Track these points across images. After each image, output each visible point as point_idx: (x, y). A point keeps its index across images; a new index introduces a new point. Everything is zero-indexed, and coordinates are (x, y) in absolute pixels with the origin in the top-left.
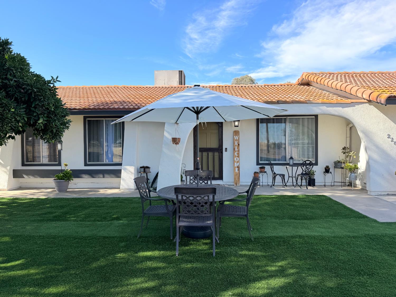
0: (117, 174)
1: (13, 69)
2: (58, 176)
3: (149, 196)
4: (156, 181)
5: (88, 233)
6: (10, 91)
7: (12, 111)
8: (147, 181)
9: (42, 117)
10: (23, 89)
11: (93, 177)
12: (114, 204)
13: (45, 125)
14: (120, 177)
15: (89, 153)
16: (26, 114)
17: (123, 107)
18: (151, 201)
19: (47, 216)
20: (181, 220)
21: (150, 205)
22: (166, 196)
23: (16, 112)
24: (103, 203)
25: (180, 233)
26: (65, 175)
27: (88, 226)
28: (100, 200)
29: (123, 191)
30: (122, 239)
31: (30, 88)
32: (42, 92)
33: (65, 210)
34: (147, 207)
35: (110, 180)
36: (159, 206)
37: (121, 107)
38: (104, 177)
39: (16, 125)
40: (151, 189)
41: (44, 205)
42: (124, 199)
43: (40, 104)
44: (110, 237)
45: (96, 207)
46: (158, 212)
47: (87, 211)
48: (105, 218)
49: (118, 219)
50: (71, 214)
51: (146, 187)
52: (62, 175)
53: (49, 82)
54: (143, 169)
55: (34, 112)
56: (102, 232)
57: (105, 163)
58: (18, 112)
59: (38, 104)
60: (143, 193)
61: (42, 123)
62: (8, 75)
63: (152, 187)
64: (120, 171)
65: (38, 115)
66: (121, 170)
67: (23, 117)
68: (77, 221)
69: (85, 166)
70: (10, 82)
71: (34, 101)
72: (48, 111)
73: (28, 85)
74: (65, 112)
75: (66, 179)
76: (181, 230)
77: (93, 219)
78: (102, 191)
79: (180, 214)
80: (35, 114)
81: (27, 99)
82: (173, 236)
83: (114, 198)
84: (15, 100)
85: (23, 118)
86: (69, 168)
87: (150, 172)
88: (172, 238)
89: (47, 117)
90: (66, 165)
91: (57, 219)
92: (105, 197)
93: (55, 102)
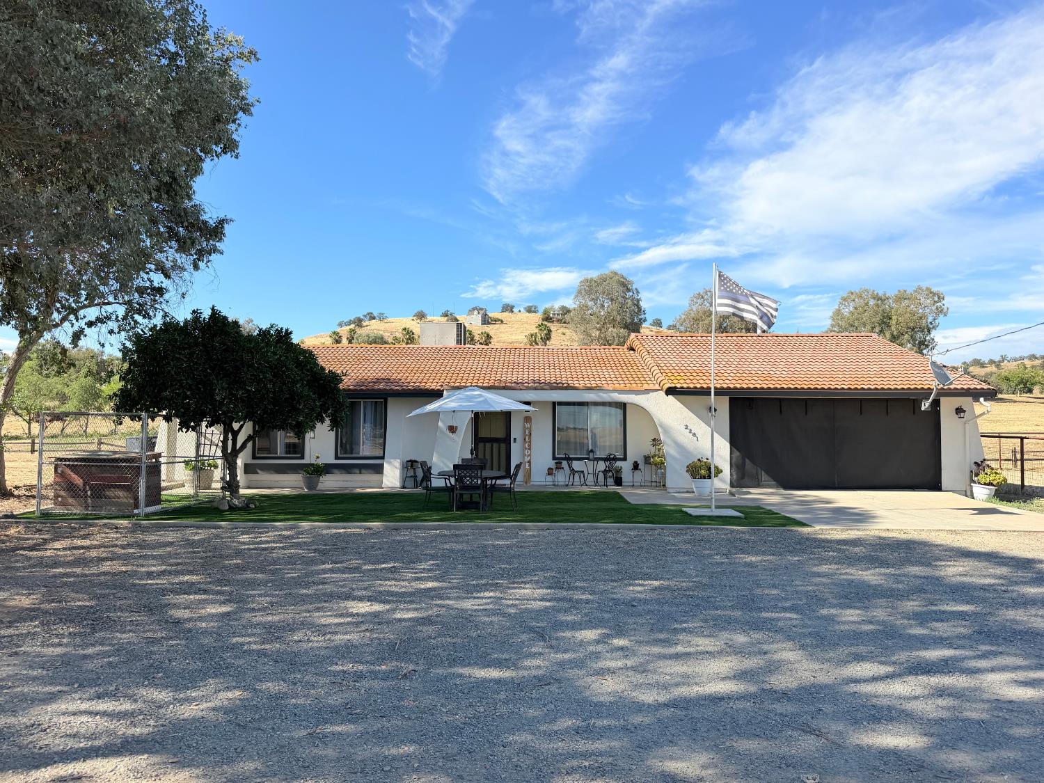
0: (379, 469)
2: (305, 471)
4: (428, 477)
14: (382, 473)
15: (341, 445)
35: (371, 477)
38: (360, 473)
52: (313, 469)
54: (410, 464)
57: (361, 455)
64: (382, 466)
66: (383, 464)
69: (336, 459)
75: (317, 474)
86: (315, 462)
90: (311, 458)
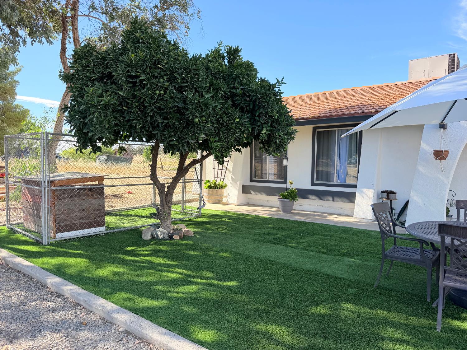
0: (350, 197)
1: (241, 76)
2: (282, 195)
3: (393, 232)
4: (405, 213)
5: (310, 266)
6: (236, 100)
7: (236, 121)
8: (392, 211)
9: (266, 127)
10: (249, 96)
11: (322, 200)
12: (344, 236)
13: (269, 136)
14: (354, 203)
15: (317, 172)
16: (251, 124)
17: (361, 111)
18: (397, 239)
19: (268, 237)
20: (448, 277)
21: (395, 244)
22: (420, 234)
23: (241, 122)
24: (331, 232)
25: (445, 296)
26: (290, 194)
27: (310, 257)
28: (327, 228)
29: (357, 221)
30: (351, 284)
31: (255, 95)
32: (266, 98)
33: (287, 233)
34: (389, 247)
35: (341, 205)
36: (410, 248)
37: (359, 112)
38: (333, 200)
39: (240, 136)
40: (397, 222)
41: (267, 224)
42: (357, 230)
43: (264, 112)
44: (336, 277)
45: (322, 235)
46: (407, 257)
47: (310, 239)
48: (332, 251)
49: (348, 255)
50: (292, 239)
51: (390, 218)
52: (287, 194)
53: (274, 86)
55: (258, 121)
56: (327, 269)
58: (242, 122)
59: (261, 112)
60: (384, 225)
61: (266, 134)
62: (236, 84)
63: (398, 219)
64: (354, 195)
65: (262, 124)
66: (355, 193)
67: (248, 127)
68: (299, 249)
69: (312, 185)
70: (237, 91)
71: (258, 109)
72: (272, 119)
73: (253, 91)
74: (290, 120)
75: (291, 198)
76: (446, 292)
77: (317, 250)
78: (331, 218)
79: (447, 268)
80: (259, 124)
81: (251, 107)
82: (431, 297)
83: (344, 227)
84: (239, 109)
85: (248, 129)
86: (294, 187)
87: (397, 199)
88: (429, 300)
89: (271, 126)
90: (291, 183)
91: (278, 241)
92: (334, 224)
93: (280, 109)
